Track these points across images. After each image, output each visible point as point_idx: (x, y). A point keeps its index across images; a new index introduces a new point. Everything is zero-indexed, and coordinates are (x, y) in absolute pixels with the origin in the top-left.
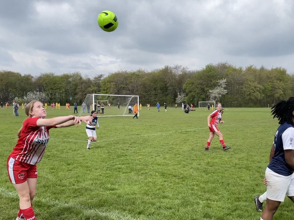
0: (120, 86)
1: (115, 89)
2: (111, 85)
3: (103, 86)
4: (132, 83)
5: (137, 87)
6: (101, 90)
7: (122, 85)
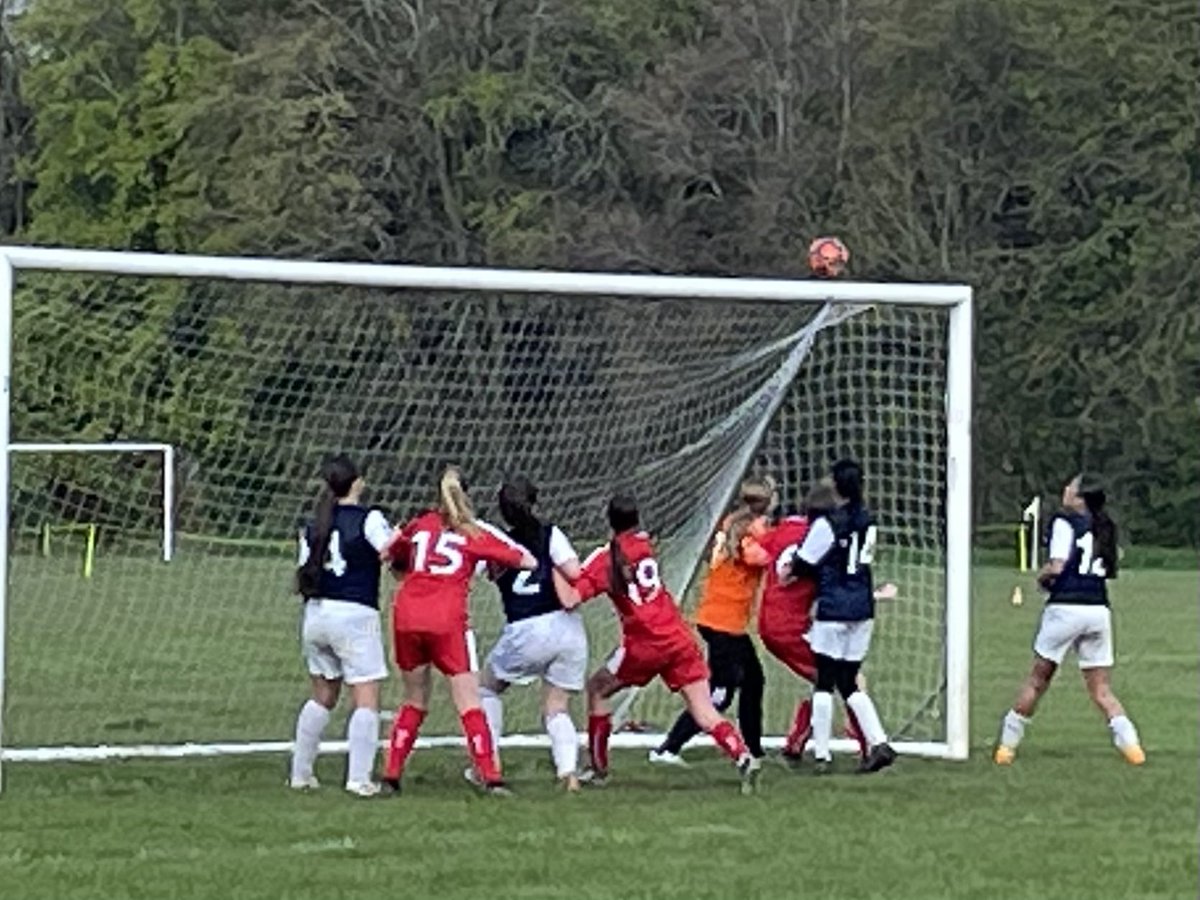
0: (441, 108)
1: (336, 167)
2: (255, 79)
3: (85, 109)
4: (712, 32)
5: (816, 110)
6: (31, 186)
7: (487, 87)
